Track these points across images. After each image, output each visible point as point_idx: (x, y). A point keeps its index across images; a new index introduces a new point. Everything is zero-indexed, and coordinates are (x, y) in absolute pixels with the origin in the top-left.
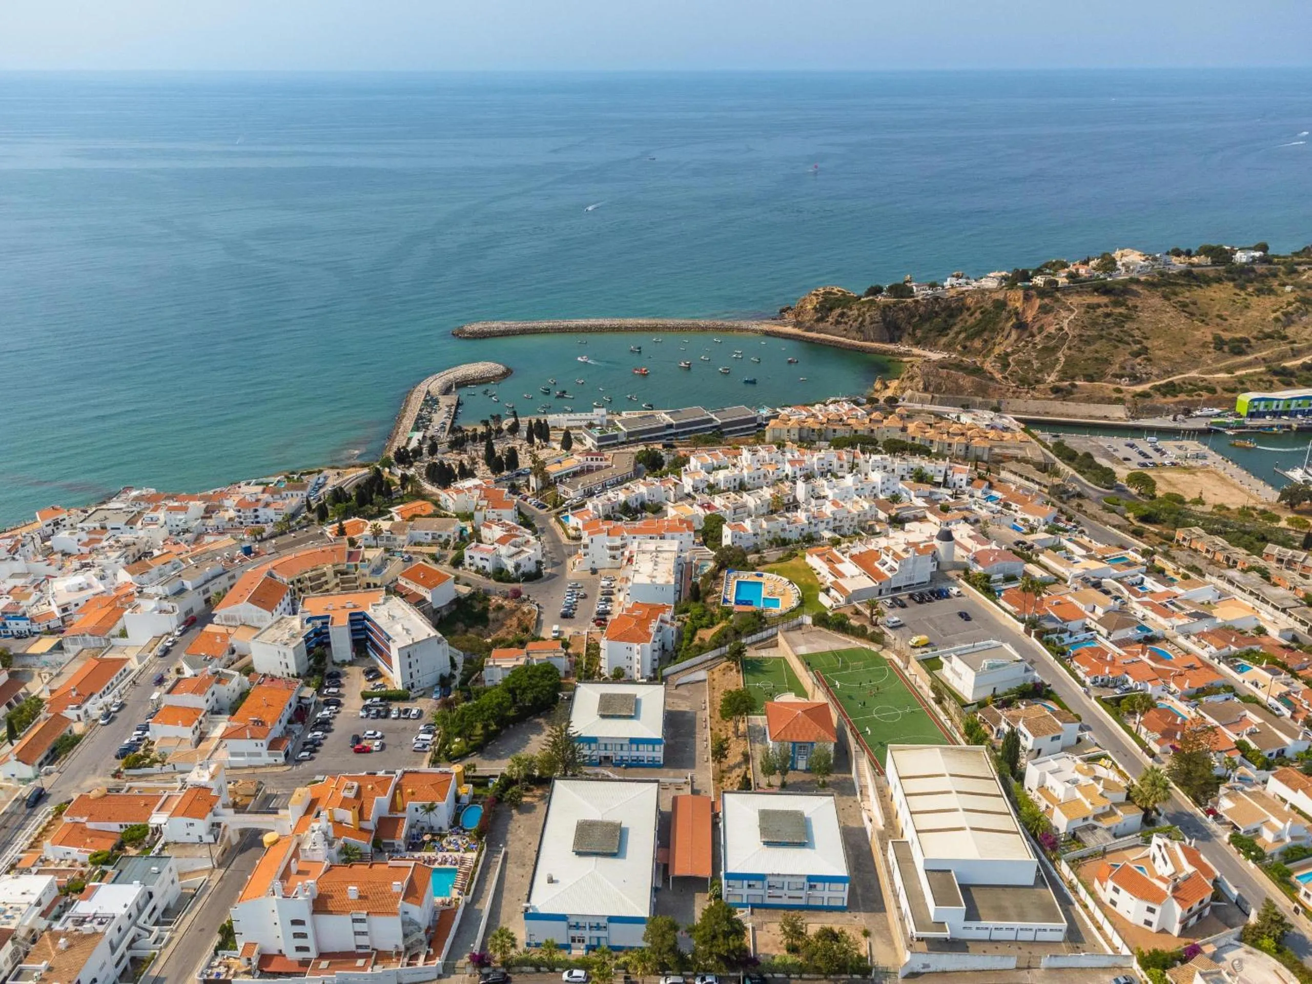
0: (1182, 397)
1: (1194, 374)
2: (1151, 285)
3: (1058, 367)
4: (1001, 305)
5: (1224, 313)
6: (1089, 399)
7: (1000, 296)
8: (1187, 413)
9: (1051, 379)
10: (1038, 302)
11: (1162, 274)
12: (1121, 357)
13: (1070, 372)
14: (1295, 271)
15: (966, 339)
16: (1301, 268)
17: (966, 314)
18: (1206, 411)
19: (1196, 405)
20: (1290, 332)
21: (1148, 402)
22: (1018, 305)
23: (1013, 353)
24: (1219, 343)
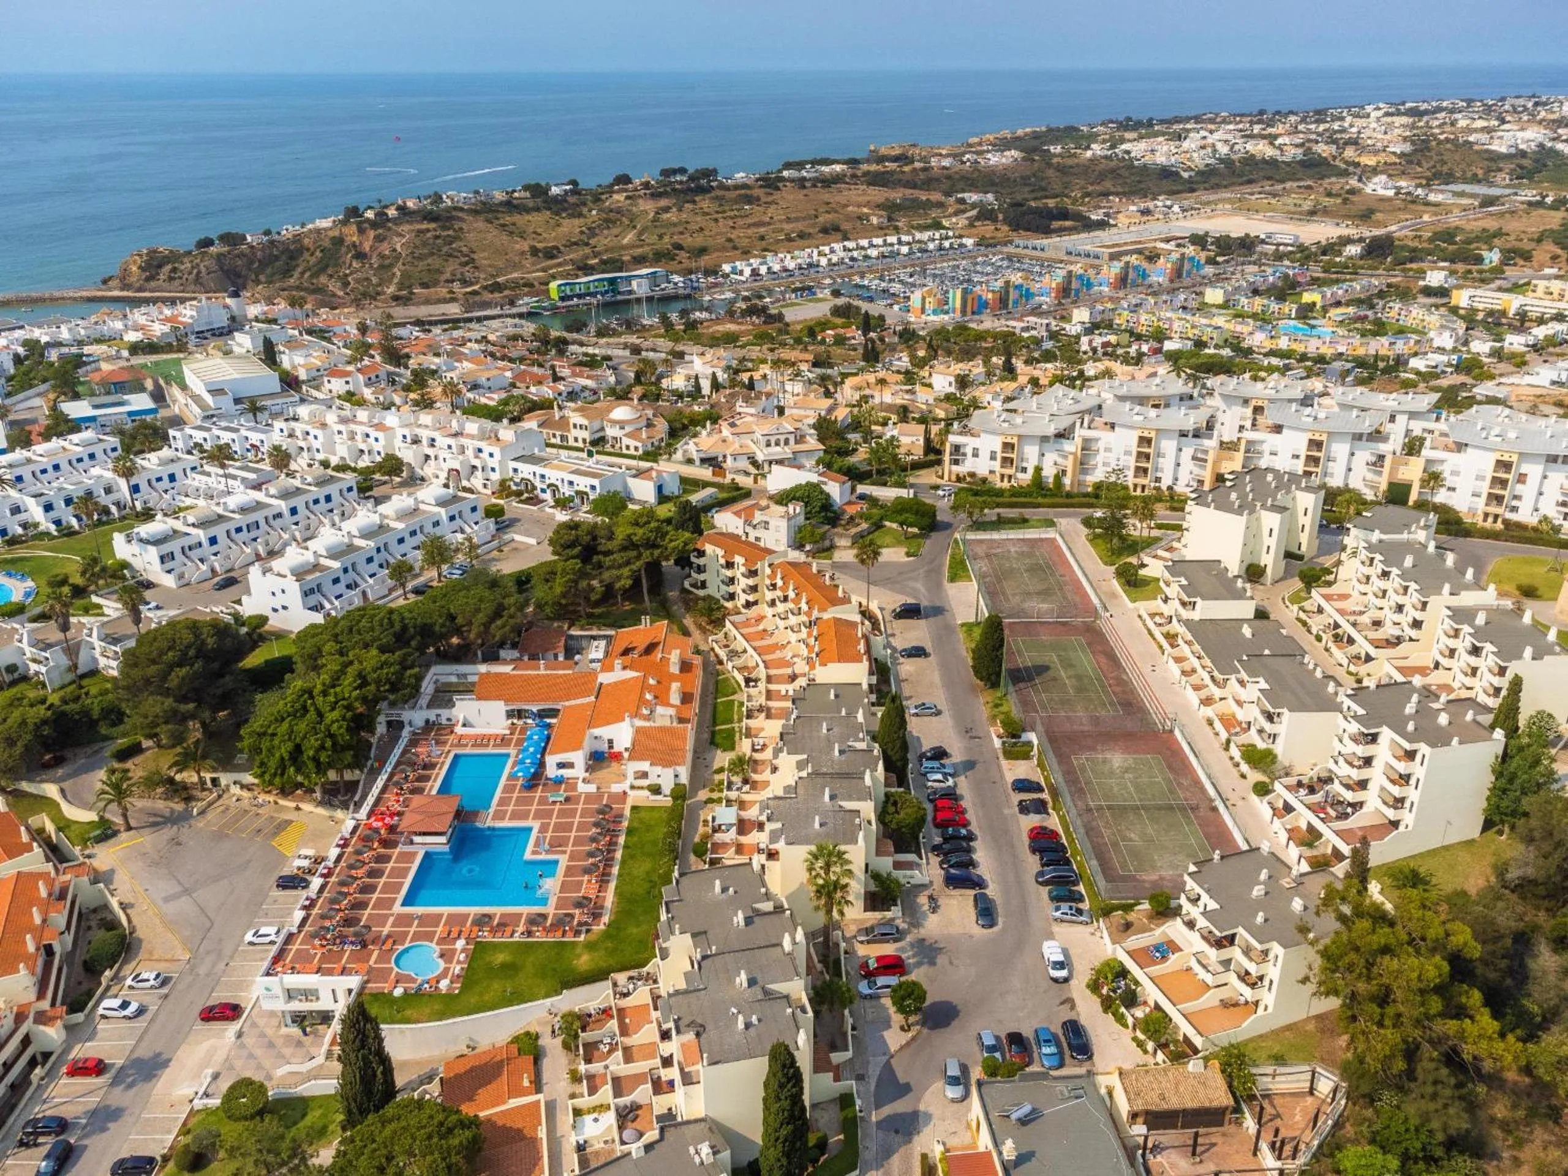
0: (507, 292)
1: (515, 275)
2: (475, 212)
3: (396, 280)
4: (339, 241)
5: (539, 230)
6: (428, 302)
7: (336, 233)
8: (512, 303)
9: (391, 290)
10: (372, 234)
11: (484, 204)
12: (451, 267)
13: (407, 283)
14: (599, 200)
15: (311, 276)
16: (603, 197)
17: (306, 255)
18: (526, 299)
19: (518, 297)
20: (592, 242)
21: (477, 298)
22: (355, 239)
23: (351, 273)
24: (534, 251)
